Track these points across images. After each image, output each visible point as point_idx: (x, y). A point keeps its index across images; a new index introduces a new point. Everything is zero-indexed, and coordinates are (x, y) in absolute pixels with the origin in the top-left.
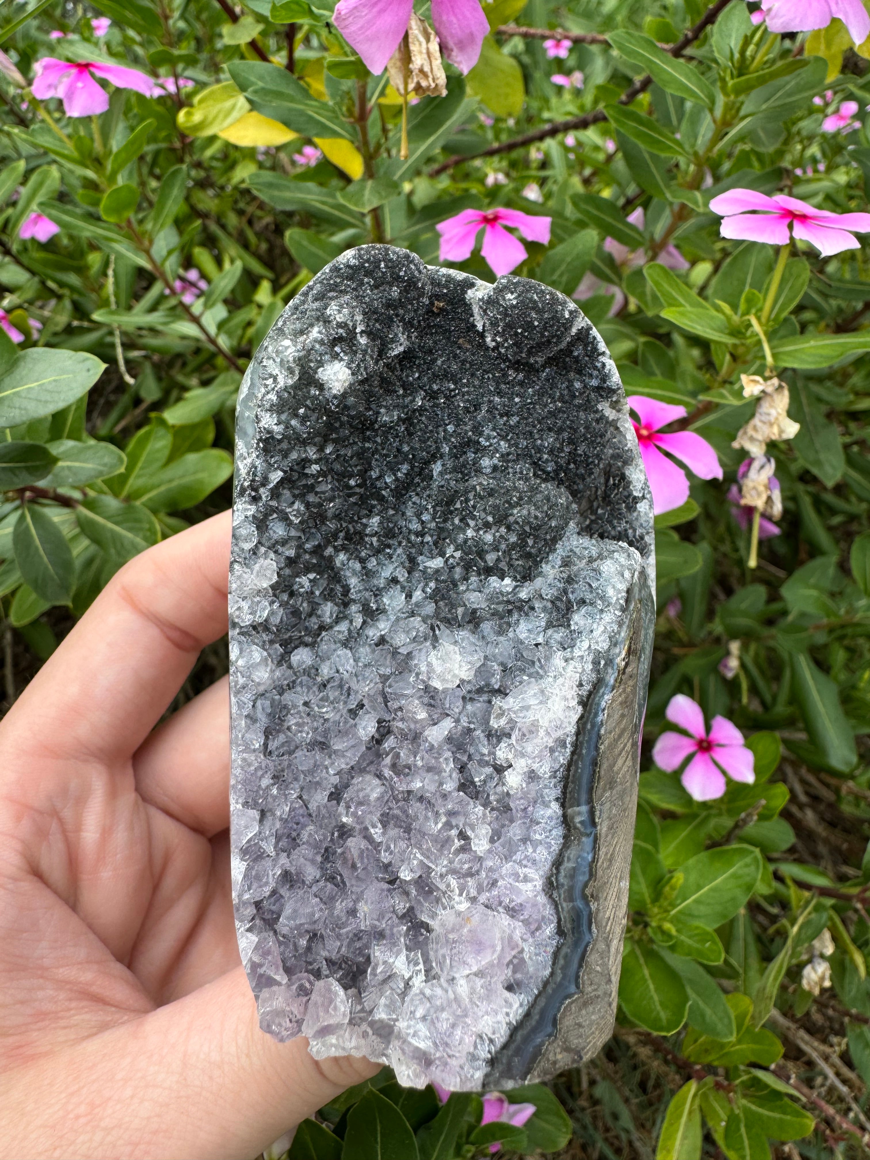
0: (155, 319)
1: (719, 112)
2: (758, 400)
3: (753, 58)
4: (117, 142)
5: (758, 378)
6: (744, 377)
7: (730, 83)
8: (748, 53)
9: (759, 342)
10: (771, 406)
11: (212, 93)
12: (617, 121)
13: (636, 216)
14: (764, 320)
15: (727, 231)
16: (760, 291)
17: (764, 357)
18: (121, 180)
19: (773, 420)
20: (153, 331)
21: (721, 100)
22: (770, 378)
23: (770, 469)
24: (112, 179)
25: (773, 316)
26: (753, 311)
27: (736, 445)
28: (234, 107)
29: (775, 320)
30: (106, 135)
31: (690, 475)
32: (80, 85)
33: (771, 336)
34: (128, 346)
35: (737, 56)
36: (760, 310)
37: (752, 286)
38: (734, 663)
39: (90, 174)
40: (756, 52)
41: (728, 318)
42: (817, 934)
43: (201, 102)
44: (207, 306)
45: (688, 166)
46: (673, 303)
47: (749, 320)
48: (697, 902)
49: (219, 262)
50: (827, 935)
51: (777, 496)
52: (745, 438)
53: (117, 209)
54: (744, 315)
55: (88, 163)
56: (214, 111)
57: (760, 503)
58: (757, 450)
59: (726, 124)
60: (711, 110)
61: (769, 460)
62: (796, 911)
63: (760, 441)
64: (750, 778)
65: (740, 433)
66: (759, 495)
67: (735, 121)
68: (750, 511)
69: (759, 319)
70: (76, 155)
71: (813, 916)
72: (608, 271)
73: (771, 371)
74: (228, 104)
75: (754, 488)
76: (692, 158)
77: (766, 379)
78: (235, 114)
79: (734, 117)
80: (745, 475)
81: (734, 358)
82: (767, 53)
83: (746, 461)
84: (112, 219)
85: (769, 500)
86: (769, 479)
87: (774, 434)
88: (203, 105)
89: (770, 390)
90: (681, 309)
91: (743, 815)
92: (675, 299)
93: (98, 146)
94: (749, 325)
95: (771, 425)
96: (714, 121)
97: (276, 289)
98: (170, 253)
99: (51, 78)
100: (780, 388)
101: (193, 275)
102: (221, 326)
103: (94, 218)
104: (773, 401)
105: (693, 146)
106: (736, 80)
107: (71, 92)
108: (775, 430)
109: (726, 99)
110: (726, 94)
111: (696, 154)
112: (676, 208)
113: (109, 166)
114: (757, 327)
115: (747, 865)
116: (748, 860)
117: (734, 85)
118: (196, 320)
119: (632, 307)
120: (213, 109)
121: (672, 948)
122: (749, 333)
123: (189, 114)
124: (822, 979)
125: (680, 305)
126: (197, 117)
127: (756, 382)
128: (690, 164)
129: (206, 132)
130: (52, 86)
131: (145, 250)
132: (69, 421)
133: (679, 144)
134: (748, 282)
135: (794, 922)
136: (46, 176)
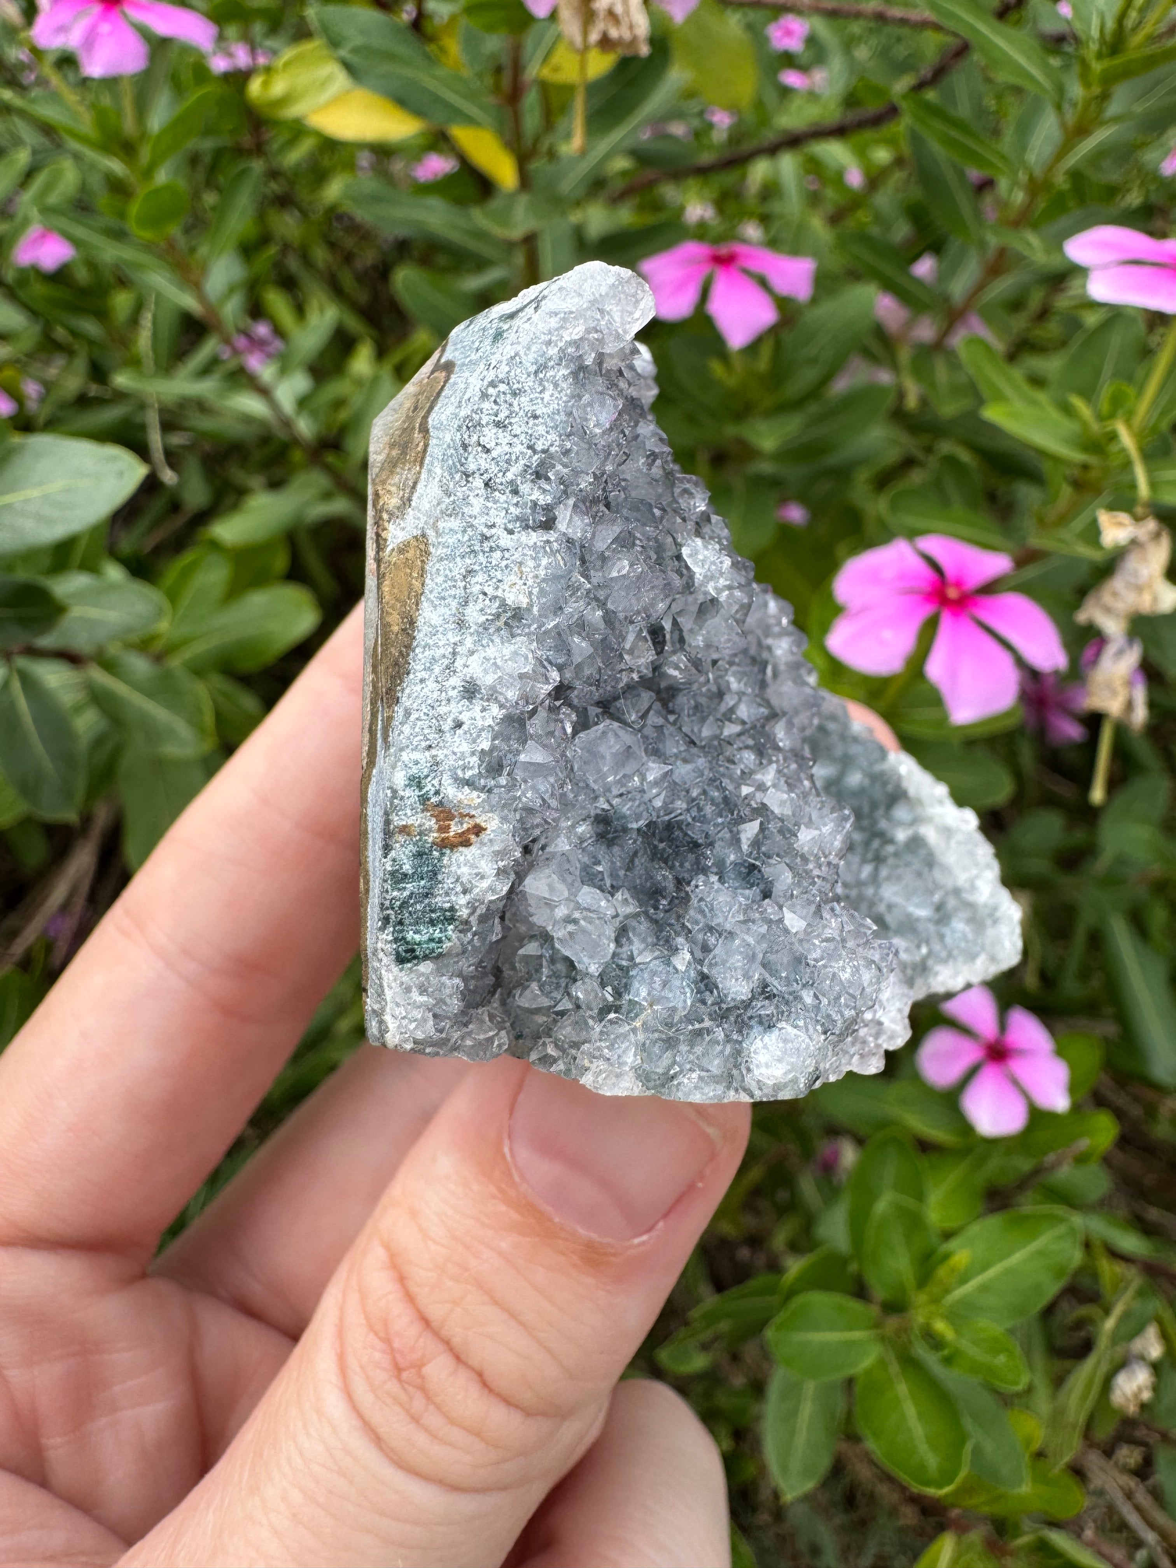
0: (206, 388)
1: (1071, 113)
2: (1123, 552)
3: (1135, 30)
4: (159, 117)
5: (1126, 518)
6: (1102, 516)
7: (1097, 67)
8: (1129, 22)
9: (1127, 465)
10: (1142, 562)
11: (302, 55)
13: (924, 268)
14: (1136, 428)
15: (1100, 290)
16: (1131, 386)
17: (1133, 486)
18: (162, 177)
19: (1142, 581)
20: (201, 406)
21: (1077, 93)
22: (1143, 518)
23: (1132, 658)
24: (148, 173)
25: (1151, 423)
26: (1120, 412)
27: (1082, 617)
28: (329, 79)
29: (1154, 429)
30: (142, 107)
31: (1020, 662)
32: (106, 27)
34: (168, 426)
35: (1110, 24)
36: (1132, 412)
37: (1115, 375)
39: (116, 166)
40: (1140, 21)
41: (1084, 422)
42: (1139, 1331)
43: (287, 64)
44: (284, 371)
46: (998, 397)
47: (1115, 430)
48: (983, 1289)
49: (300, 310)
50: (1153, 1332)
51: (1140, 696)
52: (1098, 608)
53: (155, 220)
54: (1103, 421)
55: (115, 148)
56: (304, 80)
57: (1113, 706)
58: (1114, 627)
59: (1081, 131)
60: (1059, 107)
61: (1131, 644)
62: (1111, 1298)
63: (1120, 614)
64: (1062, 1104)
65: (1090, 599)
66: (1114, 693)
67: (1096, 125)
68: (1097, 718)
69: (1129, 426)
70: (96, 134)
71: (1135, 1304)
72: (877, 351)
73: (1146, 508)
74: (322, 73)
75: (1109, 684)
77: (1137, 519)
78: (332, 90)
79: (1095, 119)
80: (1093, 663)
82: (1158, 25)
83: (1095, 644)
84: (147, 235)
85: (1129, 706)
86: (1131, 672)
87: (1145, 604)
88: (289, 72)
89: (1142, 537)
90: (1011, 408)
91: (1050, 1157)
92: (1004, 393)
93: (129, 125)
94: (1113, 437)
95: (1140, 590)
96: (1062, 125)
97: (381, 353)
98: (231, 290)
99: (63, 16)
100: (1157, 536)
101: (262, 330)
102: (303, 403)
103: (118, 235)
104: (1145, 553)
106: (1105, 62)
107: (90, 40)
108: (1147, 597)
109: (1084, 92)
110: (1087, 84)
111: (1031, 176)
112: (991, 253)
113: (145, 154)
114: (1127, 440)
115: (1061, 1237)
116: (1062, 1229)
117: (1102, 70)
118: (264, 392)
120: (303, 77)
121: (948, 1361)
122: (1111, 448)
123: (266, 84)
124: (1140, 1389)
125: (1008, 401)
126: (279, 87)
127: (1120, 524)
128: (1015, 189)
129: (293, 112)
130: (62, 29)
131: (196, 286)
132: (83, 543)
133: (1003, 157)
134: (1108, 369)
135: (1107, 1312)
136: (57, 176)
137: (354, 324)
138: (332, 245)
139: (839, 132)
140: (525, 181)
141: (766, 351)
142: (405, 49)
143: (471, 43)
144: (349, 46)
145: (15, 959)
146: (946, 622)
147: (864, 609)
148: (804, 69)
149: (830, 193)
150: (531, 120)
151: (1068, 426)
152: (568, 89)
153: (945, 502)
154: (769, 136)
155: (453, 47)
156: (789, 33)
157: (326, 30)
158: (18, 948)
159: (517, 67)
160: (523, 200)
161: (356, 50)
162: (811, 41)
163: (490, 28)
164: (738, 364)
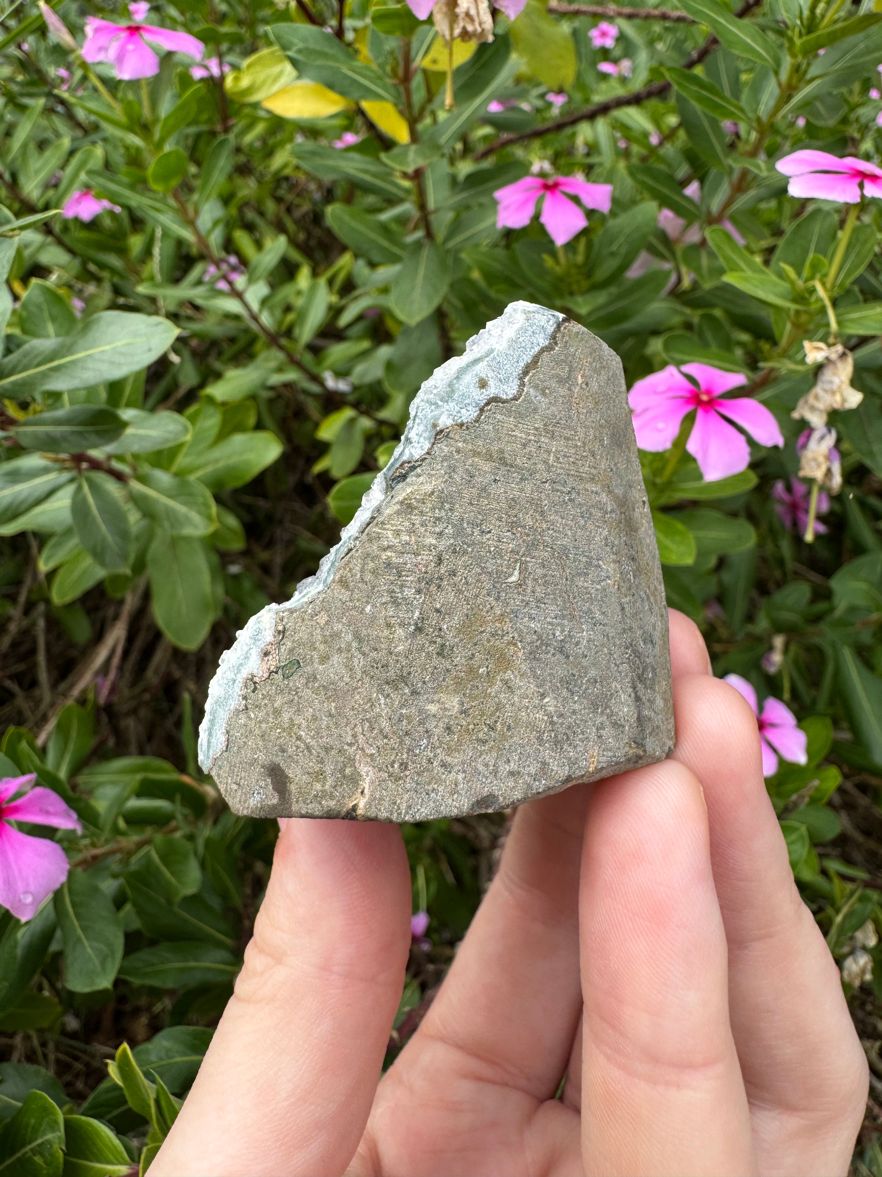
0: (198, 294)
1: (784, 76)
2: (819, 368)
3: (823, 16)
4: (165, 107)
5: (822, 345)
6: (807, 344)
7: (798, 42)
8: (818, 11)
9: (823, 311)
10: (834, 374)
11: (260, 58)
12: (679, 84)
13: (692, 190)
14: (829, 285)
15: (796, 190)
16: (825, 256)
17: (828, 325)
18: (168, 148)
19: (835, 387)
21: (787, 62)
22: (834, 345)
23: (830, 440)
24: (159, 145)
25: (839, 282)
26: (818, 276)
27: (796, 415)
28: (281, 73)
29: (841, 285)
30: (155, 99)
31: (751, 442)
32: (131, 47)
33: (835, 303)
35: (806, 13)
36: (826, 275)
37: (816, 251)
38: (777, 658)
39: (136, 141)
40: (826, 10)
41: (792, 283)
42: (860, 925)
43: (249, 66)
44: (251, 281)
45: (749, 133)
46: (735, 268)
47: (814, 286)
49: (258, 245)
50: (870, 927)
51: (837, 469)
52: (806, 408)
53: (164, 177)
54: (806, 281)
55: (137, 129)
56: (261, 76)
57: (819, 474)
58: (817, 420)
59: (791, 88)
60: (777, 73)
61: (829, 431)
62: (839, 902)
63: (821, 411)
64: (802, 759)
65: (801, 403)
66: (819, 465)
67: (802, 85)
68: (810, 481)
69: (823, 284)
70: (124, 119)
71: (858, 906)
72: (661, 248)
73: (836, 338)
74: (276, 69)
75: (815, 459)
76: (755, 124)
77: (829, 346)
78: (283, 80)
79: (800, 80)
80: (804, 446)
81: (796, 325)
82: (837, 11)
83: (806, 432)
84: (159, 189)
85: (829, 472)
86: (830, 450)
87: (836, 402)
88: (252, 70)
89: (834, 356)
90: (743, 274)
91: (794, 797)
92: (738, 265)
93: (146, 112)
94: (813, 291)
95: (833, 393)
96: (780, 85)
97: (315, 274)
98: (215, 224)
99: (102, 41)
100: (844, 356)
101: (232, 259)
102: (264, 302)
104: (836, 368)
105: (755, 111)
106: (805, 38)
107: (121, 56)
108: (838, 398)
109: (793, 61)
110: (794, 56)
111: (759, 120)
112: (736, 176)
113: (157, 133)
114: (821, 292)
117: (803, 44)
118: (238, 295)
119: (686, 283)
120: (261, 74)
122: (813, 299)
123: (236, 81)
124: (863, 972)
125: (742, 270)
126: (245, 82)
127: (819, 349)
128: (752, 131)
129: (254, 98)
130: (102, 49)
131: (190, 223)
132: (130, 381)
133: (742, 110)
134: (813, 247)
135: (838, 911)
136: (89, 155)
137: (295, 256)
138: (279, 200)
139: (636, 100)
140: (414, 137)
141: (582, 246)
142: (334, 50)
143: (376, 45)
144: (295, 48)
145: (73, 698)
146: (700, 415)
147: (646, 410)
148: (615, 61)
149: (636, 149)
150: (418, 96)
151: (785, 286)
152: (442, 75)
153: (706, 345)
154: (590, 108)
155: (365, 50)
156: (604, 34)
157: (278, 39)
158: (76, 692)
159: (408, 60)
160: (413, 148)
161: (299, 51)
162: (621, 38)
163: (388, 32)
164: (561, 255)
